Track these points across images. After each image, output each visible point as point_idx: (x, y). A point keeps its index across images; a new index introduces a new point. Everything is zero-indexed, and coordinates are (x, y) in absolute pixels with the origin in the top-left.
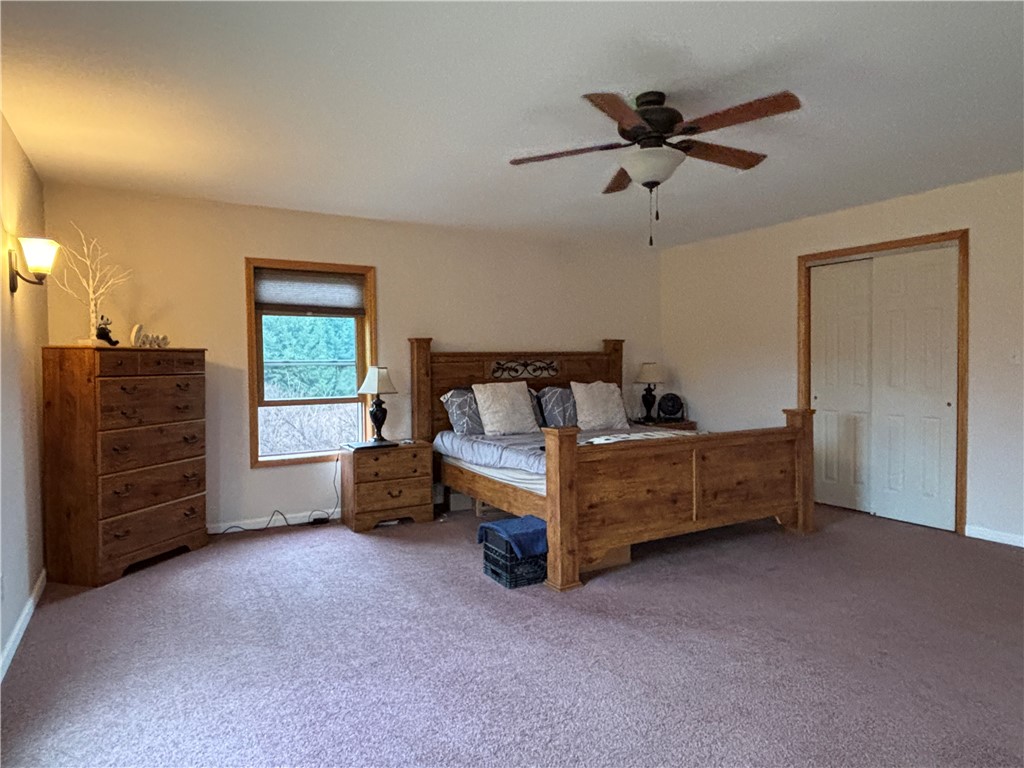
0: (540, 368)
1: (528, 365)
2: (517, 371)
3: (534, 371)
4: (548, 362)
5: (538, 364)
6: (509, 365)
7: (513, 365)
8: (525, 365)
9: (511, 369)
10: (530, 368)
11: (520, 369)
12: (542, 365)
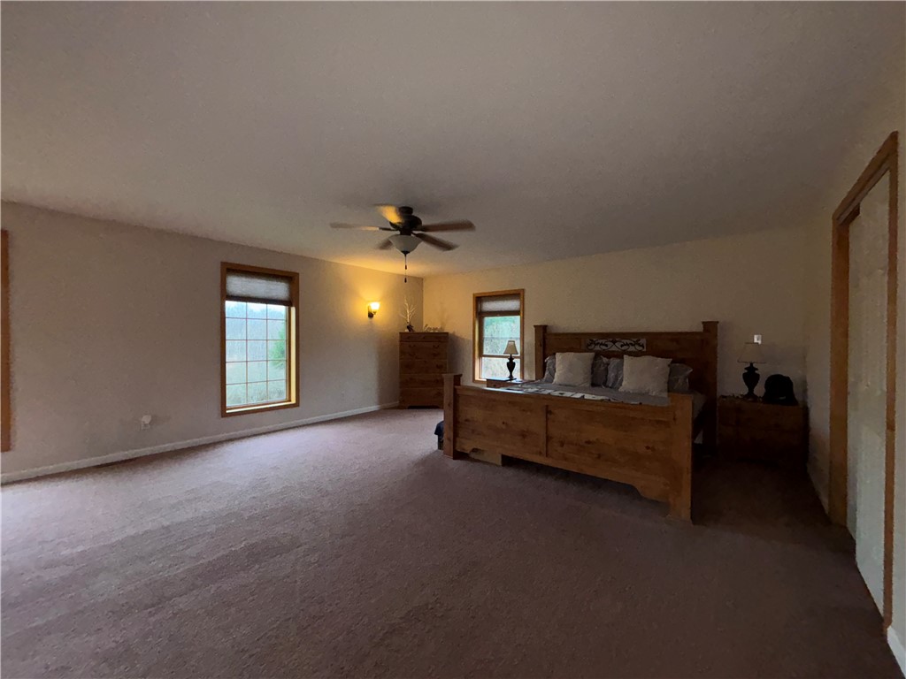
0: (627, 344)
1: (617, 342)
2: (606, 346)
3: (622, 346)
4: (635, 340)
5: (625, 341)
6: (600, 341)
7: (603, 341)
8: (614, 342)
9: (602, 344)
10: (618, 344)
11: (610, 344)
12: (629, 342)
